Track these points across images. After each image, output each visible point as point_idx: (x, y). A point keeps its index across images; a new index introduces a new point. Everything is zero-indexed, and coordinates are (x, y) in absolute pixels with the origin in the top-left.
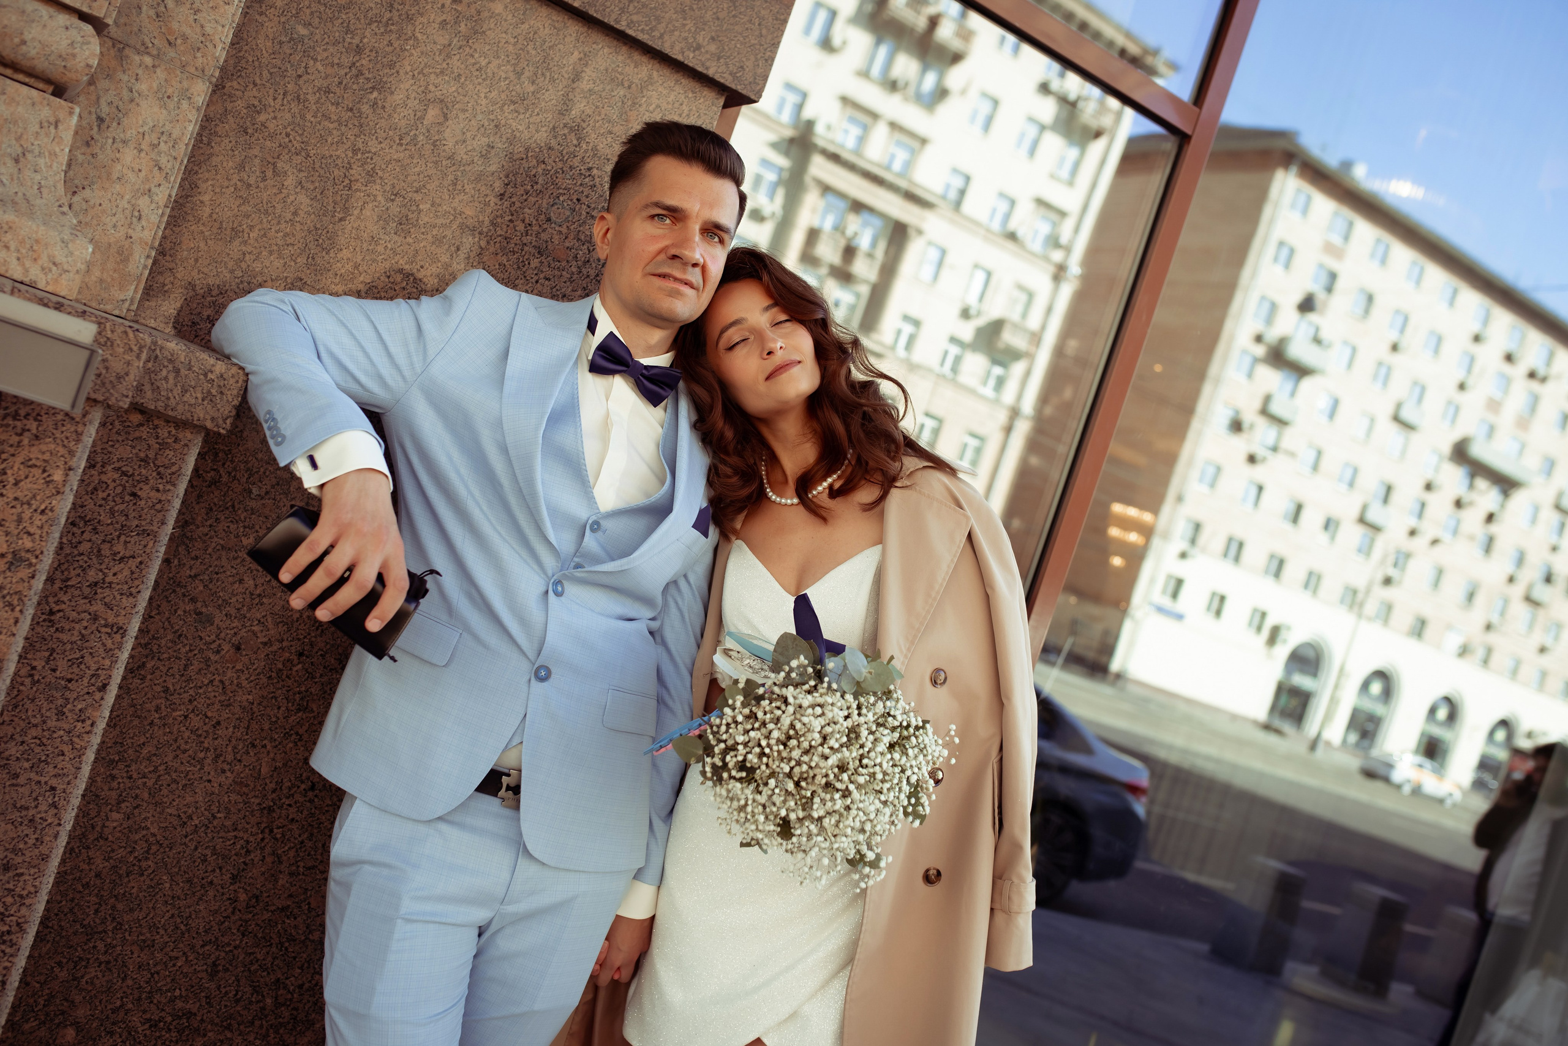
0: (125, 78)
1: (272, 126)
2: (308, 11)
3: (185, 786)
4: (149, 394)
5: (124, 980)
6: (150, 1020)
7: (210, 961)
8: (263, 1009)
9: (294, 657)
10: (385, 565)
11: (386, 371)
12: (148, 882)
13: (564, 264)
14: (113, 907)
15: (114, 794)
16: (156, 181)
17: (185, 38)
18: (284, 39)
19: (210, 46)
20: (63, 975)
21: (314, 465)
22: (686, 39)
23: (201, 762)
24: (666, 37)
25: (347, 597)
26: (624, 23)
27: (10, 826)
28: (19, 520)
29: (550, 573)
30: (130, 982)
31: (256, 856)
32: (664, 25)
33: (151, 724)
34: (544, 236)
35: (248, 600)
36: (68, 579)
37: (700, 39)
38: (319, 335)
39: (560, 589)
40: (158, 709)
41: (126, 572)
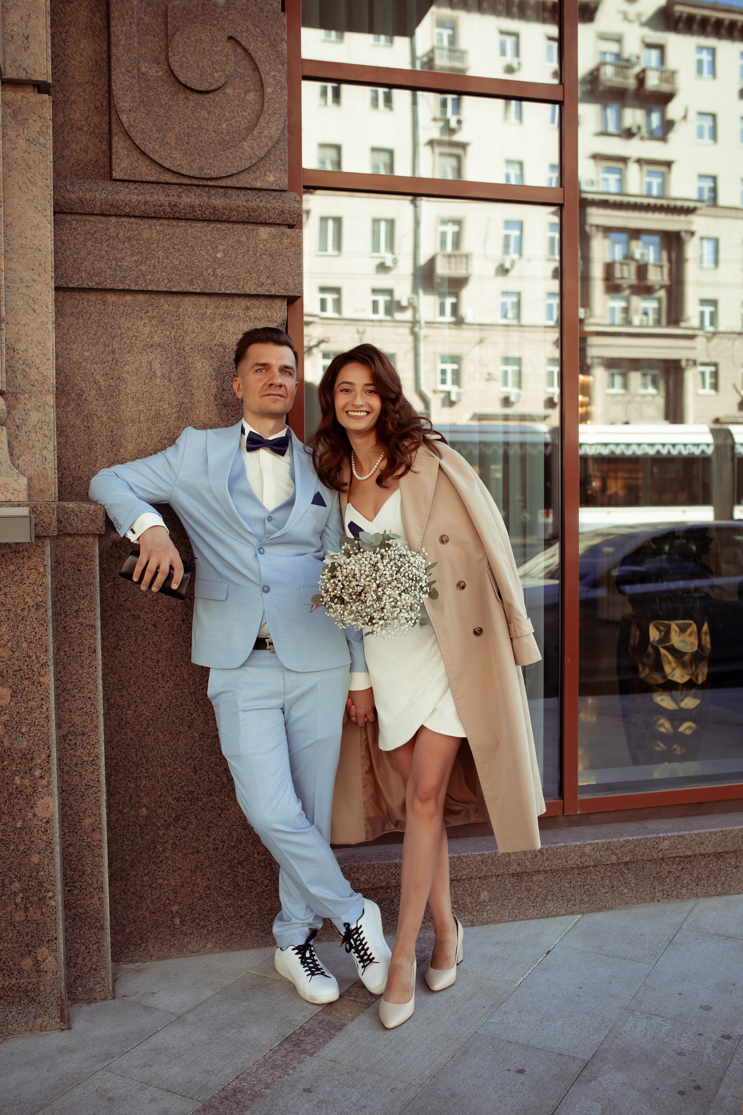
0: (21, 406)
1: (89, 399)
2: (86, 345)
3: (154, 692)
4: (69, 528)
5: (158, 782)
6: (175, 798)
7: (192, 767)
8: (223, 783)
9: (181, 622)
10: (171, 561)
11: (162, 485)
12: (153, 738)
13: (238, 407)
14: (143, 752)
15: (126, 703)
16: (47, 442)
17: (37, 381)
18: (81, 361)
19: (48, 380)
20: (132, 785)
21: (134, 532)
22: (255, 283)
23: (157, 679)
24: (245, 286)
25: (161, 579)
26: (223, 289)
27: (79, 717)
28: (34, 591)
29: (255, 545)
30: (161, 783)
31: (195, 715)
32: (242, 281)
33: (130, 669)
34: (224, 398)
35: (152, 603)
36: (66, 612)
37: (262, 280)
38: (128, 480)
39: (262, 551)
40: (131, 662)
41: (87, 602)
